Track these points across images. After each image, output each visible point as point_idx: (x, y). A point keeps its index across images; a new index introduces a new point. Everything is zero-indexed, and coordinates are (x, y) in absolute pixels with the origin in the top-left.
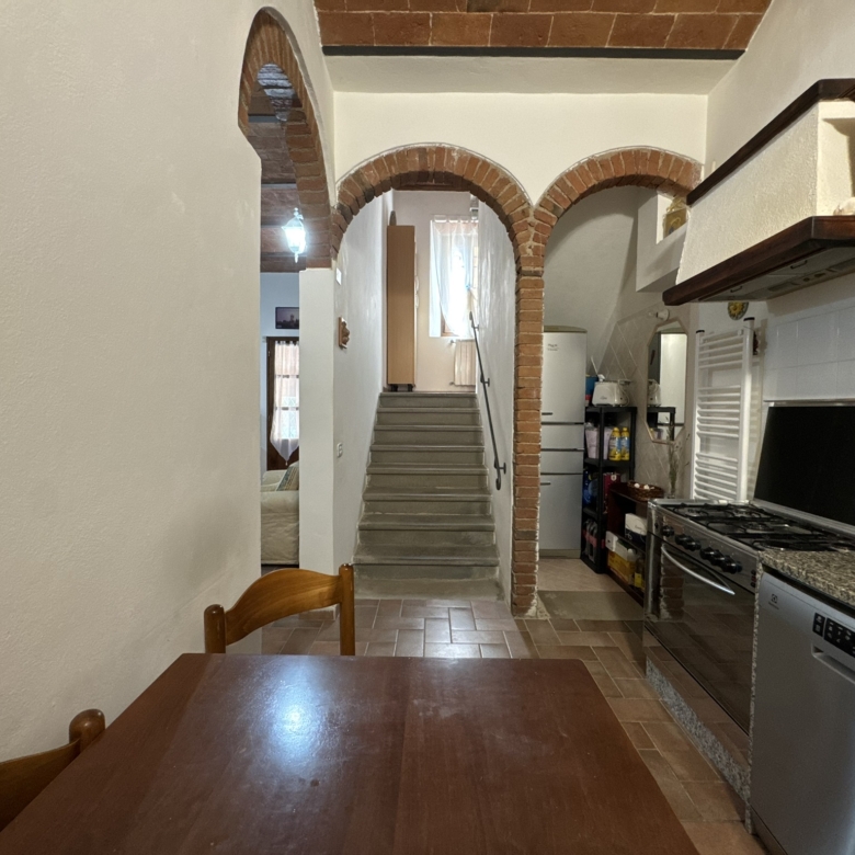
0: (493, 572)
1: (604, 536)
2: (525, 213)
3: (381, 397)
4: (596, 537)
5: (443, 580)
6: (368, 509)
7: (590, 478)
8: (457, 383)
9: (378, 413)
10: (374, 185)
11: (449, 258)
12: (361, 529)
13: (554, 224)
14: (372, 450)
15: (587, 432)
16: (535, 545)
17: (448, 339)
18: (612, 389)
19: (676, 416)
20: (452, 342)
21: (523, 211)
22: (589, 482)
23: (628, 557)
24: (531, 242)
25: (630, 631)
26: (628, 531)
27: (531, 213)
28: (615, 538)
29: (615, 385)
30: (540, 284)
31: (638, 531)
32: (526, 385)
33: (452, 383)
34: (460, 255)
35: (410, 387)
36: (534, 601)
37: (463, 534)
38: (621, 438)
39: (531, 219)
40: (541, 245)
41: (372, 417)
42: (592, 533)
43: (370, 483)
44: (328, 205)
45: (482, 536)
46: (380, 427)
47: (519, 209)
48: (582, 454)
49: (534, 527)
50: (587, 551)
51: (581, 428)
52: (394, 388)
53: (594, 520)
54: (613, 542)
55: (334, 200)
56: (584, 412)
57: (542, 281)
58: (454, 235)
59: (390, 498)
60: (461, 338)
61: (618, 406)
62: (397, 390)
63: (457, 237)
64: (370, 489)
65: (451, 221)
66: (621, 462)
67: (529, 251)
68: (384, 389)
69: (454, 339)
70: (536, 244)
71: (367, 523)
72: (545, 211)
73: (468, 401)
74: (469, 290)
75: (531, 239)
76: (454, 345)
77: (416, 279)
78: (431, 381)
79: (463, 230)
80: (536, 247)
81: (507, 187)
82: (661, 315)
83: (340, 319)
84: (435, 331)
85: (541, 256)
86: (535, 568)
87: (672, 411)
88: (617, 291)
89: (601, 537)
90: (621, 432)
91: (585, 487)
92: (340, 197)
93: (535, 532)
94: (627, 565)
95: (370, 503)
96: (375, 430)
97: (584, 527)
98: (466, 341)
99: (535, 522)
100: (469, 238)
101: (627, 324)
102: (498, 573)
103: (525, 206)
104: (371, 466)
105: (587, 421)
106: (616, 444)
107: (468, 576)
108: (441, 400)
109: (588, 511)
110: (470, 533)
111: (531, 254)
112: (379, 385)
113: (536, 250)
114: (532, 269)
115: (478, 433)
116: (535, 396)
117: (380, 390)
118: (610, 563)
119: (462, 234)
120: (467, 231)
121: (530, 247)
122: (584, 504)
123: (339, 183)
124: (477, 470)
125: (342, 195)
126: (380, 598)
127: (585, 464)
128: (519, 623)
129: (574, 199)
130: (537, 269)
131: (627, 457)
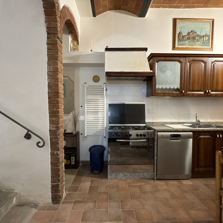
30: (62, 47)
32: (60, 92)
67: (59, 29)
70: (61, 27)
75: (60, 24)
85: (62, 34)
130: (61, 39)
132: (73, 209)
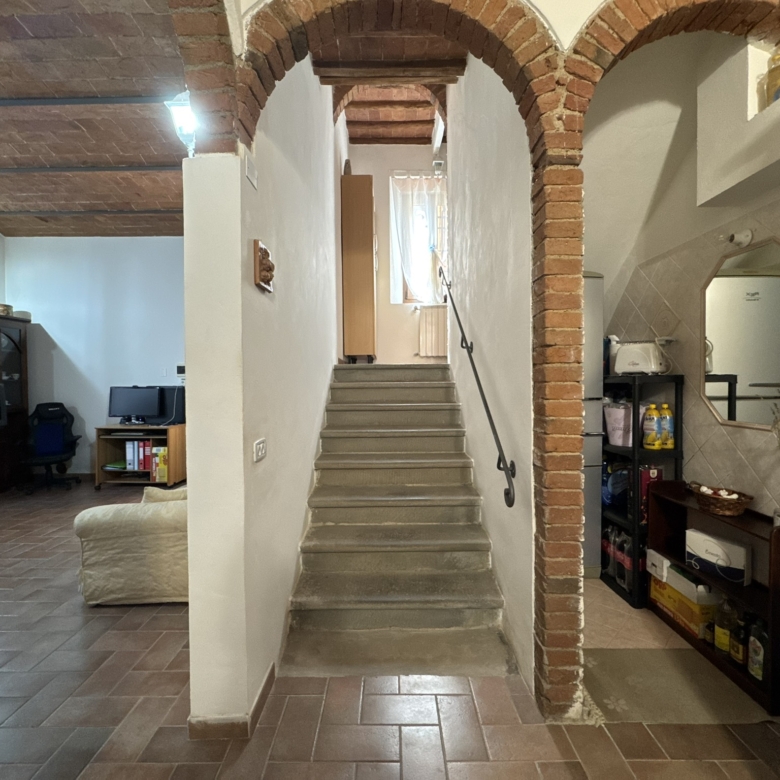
0: (494, 617)
1: (644, 556)
2: (550, 64)
3: (336, 369)
4: (630, 554)
5: (422, 631)
6: (315, 519)
7: (609, 471)
8: (422, 354)
9: (332, 389)
10: (305, 20)
11: (410, 219)
12: (305, 551)
13: (598, 79)
14: (323, 437)
15: (607, 410)
16: (578, 601)
17: (412, 305)
18: (647, 352)
19: (738, 386)
20: (416, 309)
21: (547, 60)
22: (608, 475)
23: (698, 598)
24: (560, 110)
25: (753, 758)
26: (691, 556)
27: (561, 64)
28: (667, 563)
29: (650, 346)
30: (578, 178)
31: (713, 559)
32: (558, 340)
33: (417, 355)
34: (423, 213)
35: (371, 359)
36: (579, 694)
37: (448, 555)
38: (661, 419)
39: (560, 73)
40: (577, 113)
41: (322, 395)
42: (621, 548)
43: (320, 481)
44: (229, 48)
45: (473, 557)
46: (334, 407)
47: (541, 58)
48: (600, 439)
49: (576, 573)
50: (610, 570)
51: (597, 405)
52: (352, 359)
53: (620, 530)
54: (661, 567)
55: (240, 44)
56: (602, 383)
57: (581, 173)
58: (415, 194)
59: (345, 504)
60: (426, 304)
61: (655, 375)
62: (354, 362)
63: (419, 195)
64: (320, 490)
65: (413, 177)
66: (663, 452)
67: (559, 125)
68: (340, 361)
69: (418, 305)
70: (568, 112)
71: (312, 543)
72: (583, 59)
73: (439, 374)
74: (433, 251)
75: (561, 106)
76: (418, 312)
77: (375, 239)
78: (394, 351)
79: (425, 187)
80: (567, 116)
81: (520, 23)
82: (738, 238)
83: (256, 242)
84: (397, 297)
85: (577, 133)
86: (577, 640)
87: (732, 380)
88: (639, 224)
89: (640, 557)
90: (659, 409)
91: (604, 483)
92: (250, 42)
93: (577, 581)
94: (697, 610)
95: (318, 510)
96: (328, 410)
97: (605, 537)
98: (432, 307)
99: (576, 564)
100: (432, 197)
101: (658, 265)
102: (500, 618)
103: (550, 53)
104: (322, 457)
105: (604, 395)
106: (655, 427)
107: (458, 623)
108: (408, 372)
109: (610, 515)
110: (456, 554)
111: (562, 130)
112: (333, 356)
113: (569, 123)
114: (563, 153)
115: (455, 411)
116: (573, 359)
117: (335, 362)
118: (654, 594)
119: (425, 192)
120: (430, 187)
121: (559, 119)
122: (604, 507)
123: (248, 18)
124: (458, 462)
125: (254, 38)
126: (328, 675)
127: (604, 452)
128: (555, 730)
129: (629, 39)
130: (571, 153)
131: (670, 445)
132: (544, 766)
